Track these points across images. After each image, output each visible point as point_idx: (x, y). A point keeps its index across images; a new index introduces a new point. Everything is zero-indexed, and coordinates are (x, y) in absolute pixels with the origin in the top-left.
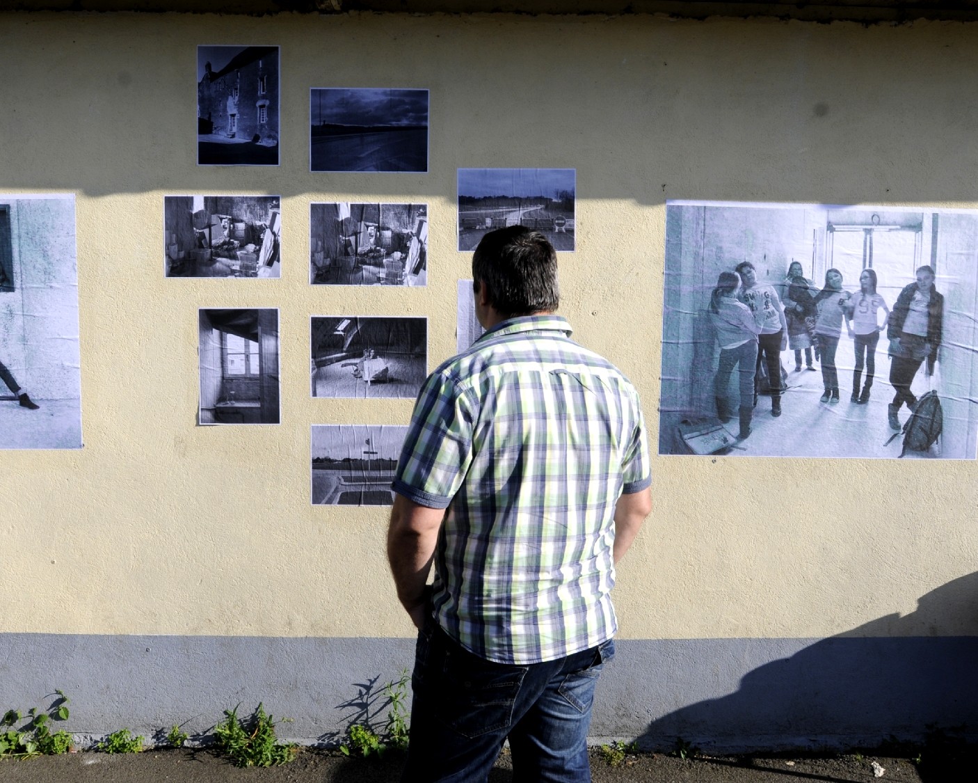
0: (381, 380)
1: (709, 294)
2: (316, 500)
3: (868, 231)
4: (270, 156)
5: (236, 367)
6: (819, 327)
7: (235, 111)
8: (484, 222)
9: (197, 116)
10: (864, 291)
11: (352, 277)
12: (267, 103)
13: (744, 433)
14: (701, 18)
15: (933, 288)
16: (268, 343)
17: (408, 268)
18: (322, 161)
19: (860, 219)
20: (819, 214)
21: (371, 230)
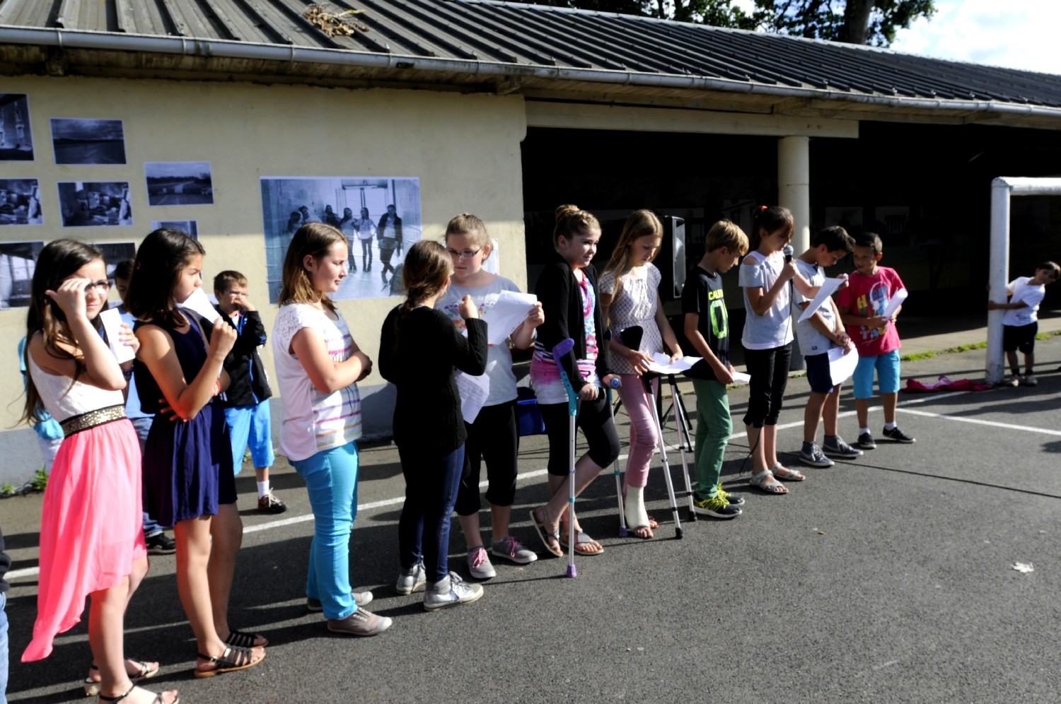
1: (287, 223)
3: (362, 189)
4: (29, 156)
5: (20, 275)
8: (162, 191)
10: (363, 218)
11: (88, 221)
12: (23, 126)
14: (268, 84)
15: (395, 215)
17: (121, 216)
18: (62, 158)
19: (358, 183)
20: (337, 181)
21: (97, 196)
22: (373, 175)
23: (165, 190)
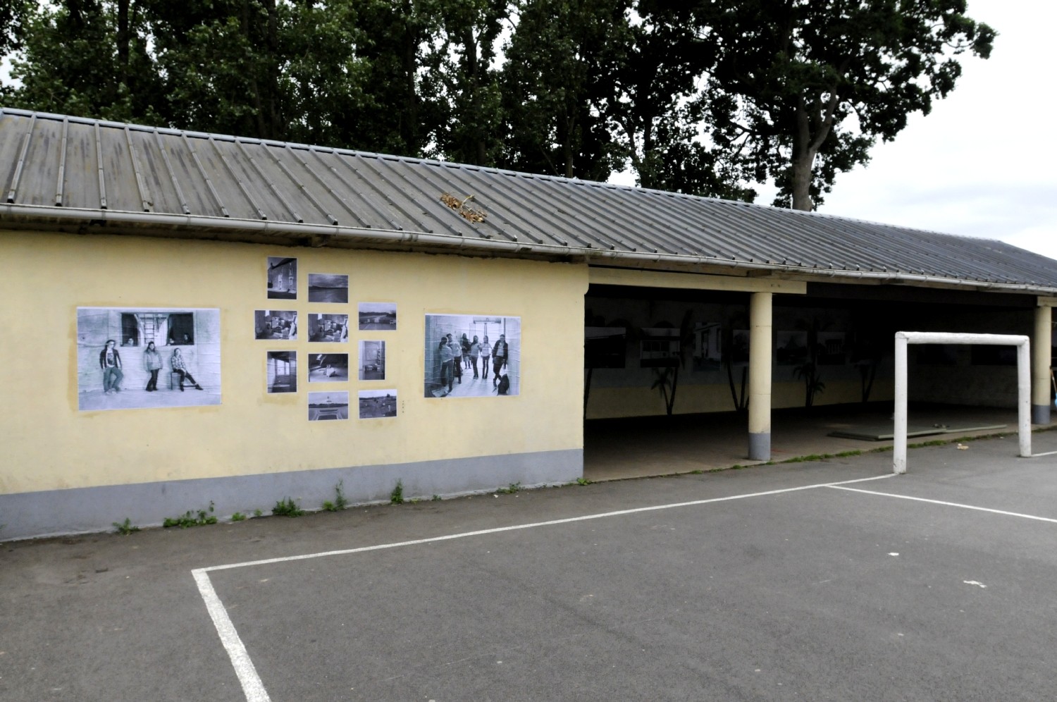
0: (333, 375)
1: (438, 344)
2: (310, 419)
3: (486, 324)
4: (293, 297)
5: (281, 372)
6: (472, 354)
7: (281, 280)
8: (367, 321)
9: (267, 282)
10: (485, 342)
11: (323, 339)
12: (293, 278)
13: (451, 389)
14: (434, 254)
15: (505, 341)
16: (293, 363)
17: (342, 336)
18: (312, 299)
19: (483, 320)
20: (470, 318)
21: (329, 323)
22: (492, 314)
23: (369, 321)
